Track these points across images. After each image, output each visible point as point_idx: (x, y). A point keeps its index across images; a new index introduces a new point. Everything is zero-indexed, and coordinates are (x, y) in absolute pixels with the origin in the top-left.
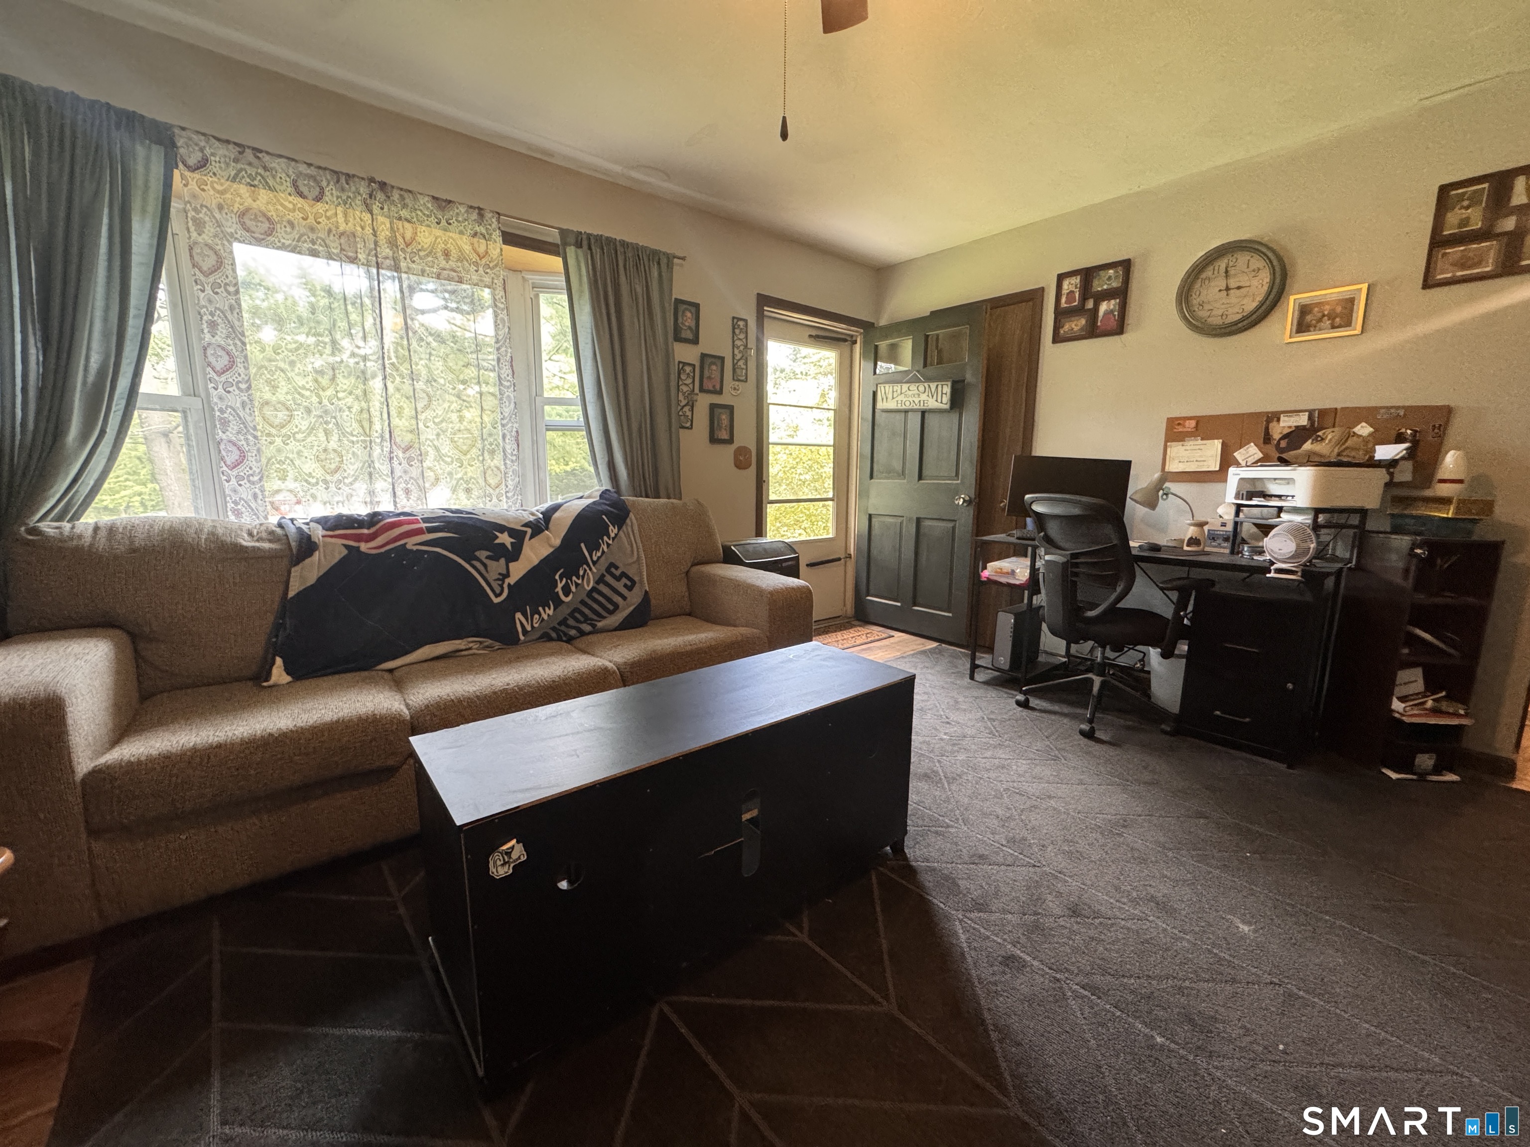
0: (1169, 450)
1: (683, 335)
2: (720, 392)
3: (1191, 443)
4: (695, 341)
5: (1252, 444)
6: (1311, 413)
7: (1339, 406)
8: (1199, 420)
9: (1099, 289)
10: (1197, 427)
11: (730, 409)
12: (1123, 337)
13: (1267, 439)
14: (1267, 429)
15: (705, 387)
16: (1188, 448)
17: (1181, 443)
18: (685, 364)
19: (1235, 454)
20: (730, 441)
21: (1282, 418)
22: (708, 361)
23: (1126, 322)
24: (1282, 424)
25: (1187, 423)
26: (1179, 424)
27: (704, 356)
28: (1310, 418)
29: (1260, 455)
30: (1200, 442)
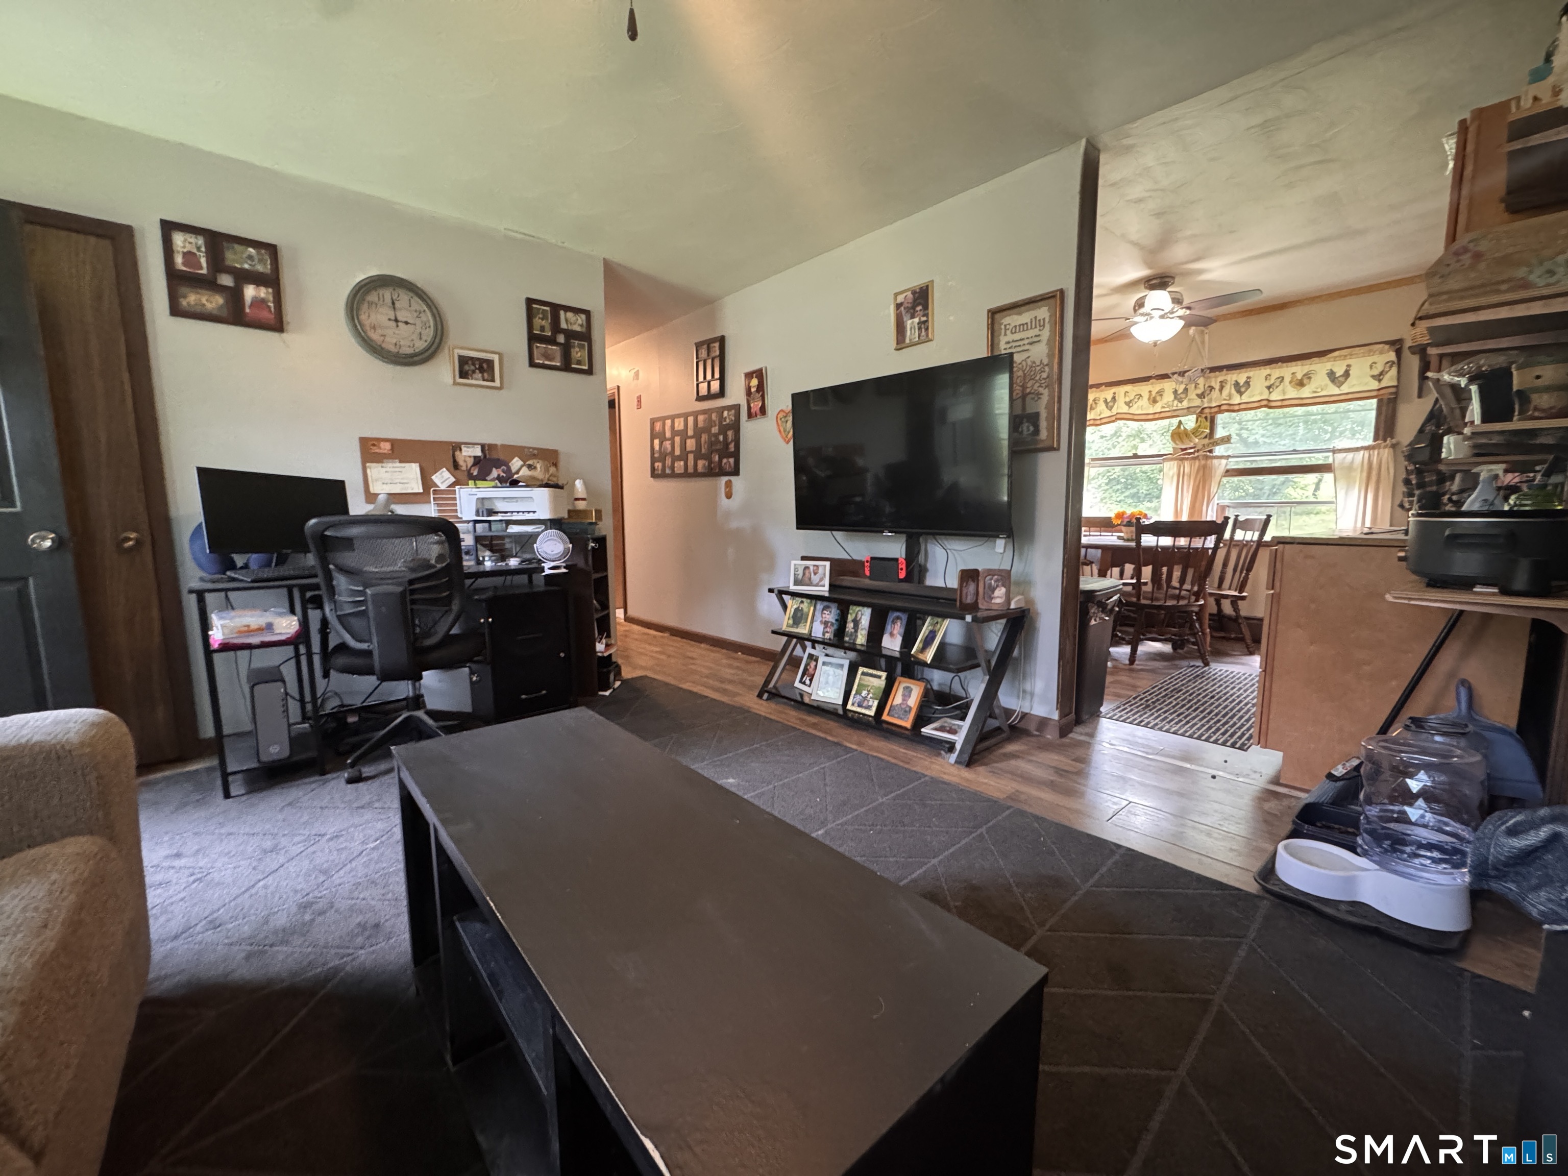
0: (368, 471)
3: (390, 465)
5: (444, 469)
6: (483, 447)
7: (499, 442)
8: (394, 442)
9: (238, 266)
10: (392, 449)
12: (284, 335)
13: (456, 465)
14: (454, 456)
16: (388, 469)
17: (380, 465)
19: (433, 477)
21: (463, 448)
23: (284, 319)
24: (464, 453)
25: (382, 445)
26: (374, 445)
28: (483, 450)
29: (452, 480)
30: (398, 464)
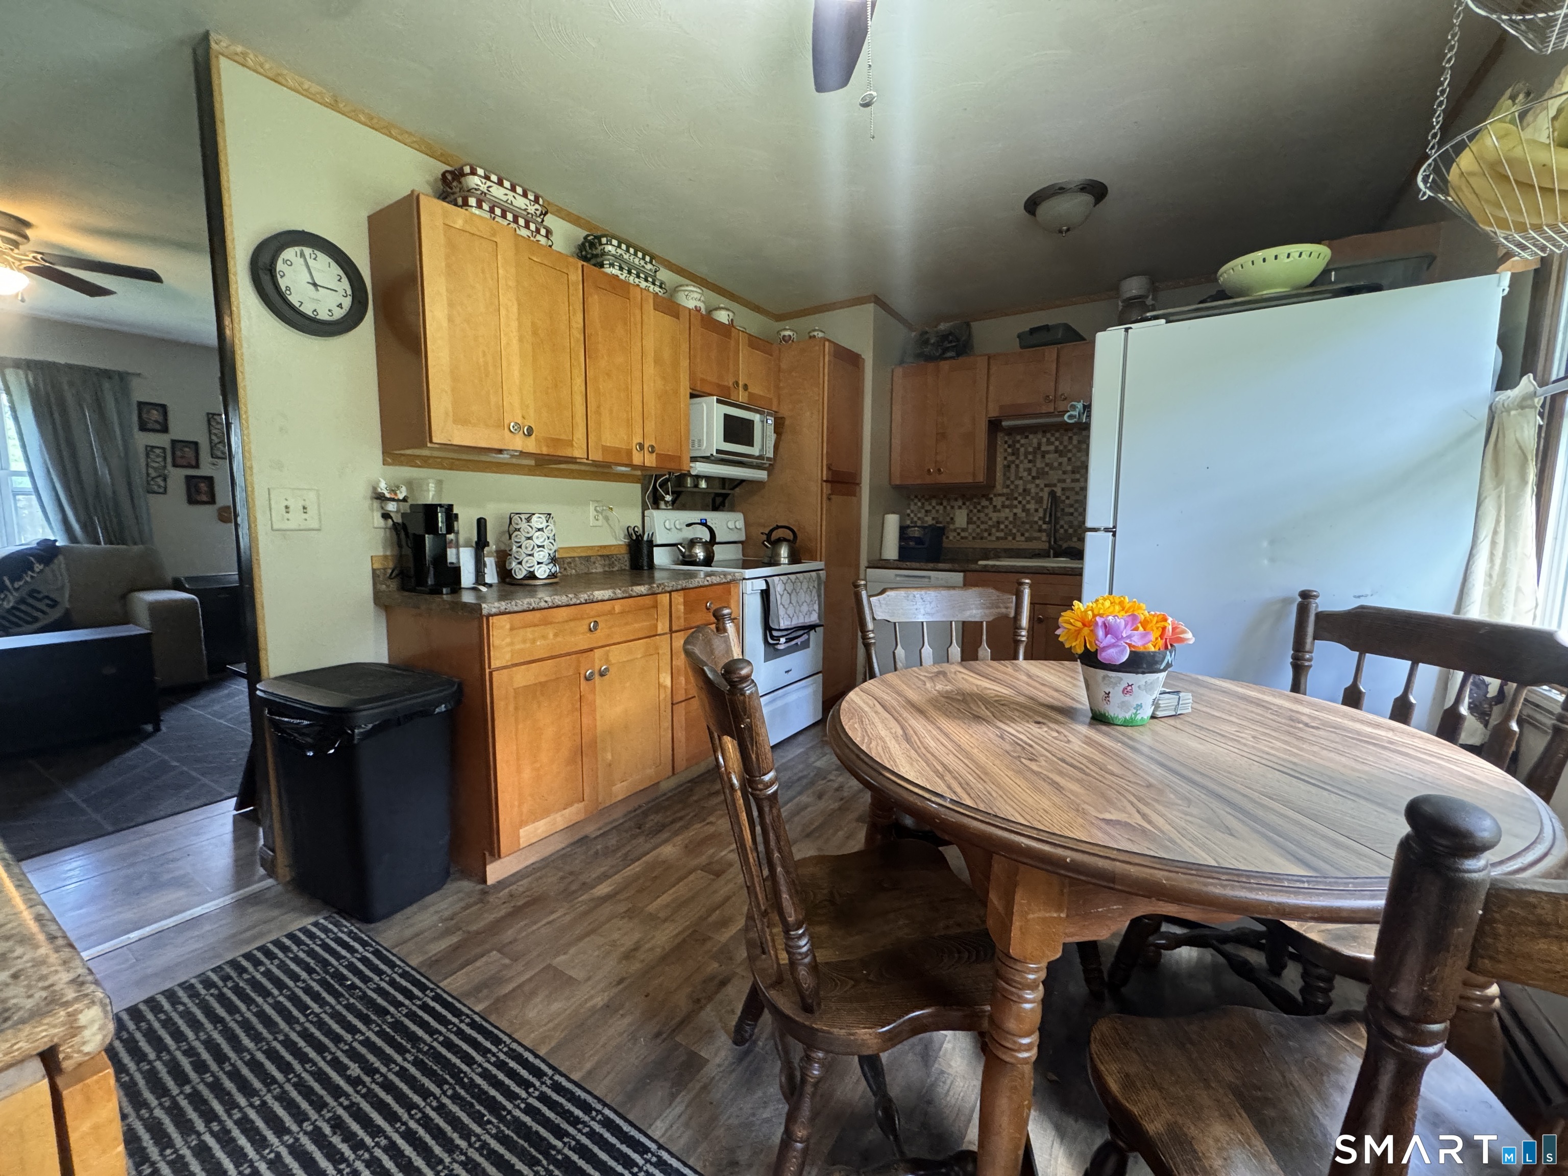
1: (150, 426)
2: (197, 466)
4: (165, 429)
11: (210, 480)
15: (179, 461)
18: (153, 447)
20: (212, 501)
22: (179, 446)
27: (174, 442)
